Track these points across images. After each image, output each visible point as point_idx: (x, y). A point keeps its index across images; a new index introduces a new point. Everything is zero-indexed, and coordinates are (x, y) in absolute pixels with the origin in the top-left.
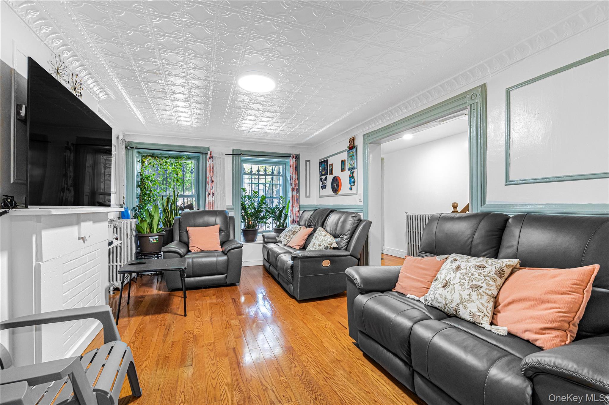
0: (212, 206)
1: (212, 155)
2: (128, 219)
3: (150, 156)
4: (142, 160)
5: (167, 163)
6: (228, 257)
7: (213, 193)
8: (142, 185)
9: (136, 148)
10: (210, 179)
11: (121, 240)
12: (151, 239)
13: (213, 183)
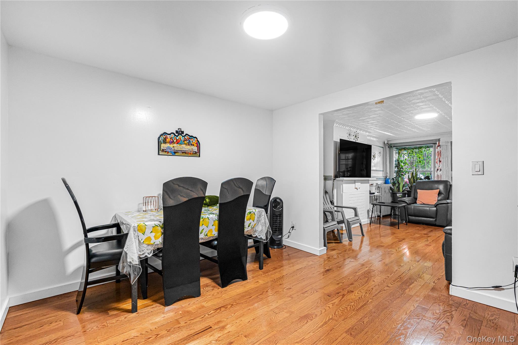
0: (439, 177)
1: (440, 144)
2: (388, 184)
3: (403, 149)
4: (399, 152)
5: (413, 152)
6: (437, 208)
7: (441, 169)
8: (398, 166)
9: (393, 147)
10: (438, 160)
11: (380, 193)
12: (398, 195)
13: (441, 162)
